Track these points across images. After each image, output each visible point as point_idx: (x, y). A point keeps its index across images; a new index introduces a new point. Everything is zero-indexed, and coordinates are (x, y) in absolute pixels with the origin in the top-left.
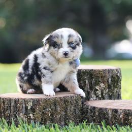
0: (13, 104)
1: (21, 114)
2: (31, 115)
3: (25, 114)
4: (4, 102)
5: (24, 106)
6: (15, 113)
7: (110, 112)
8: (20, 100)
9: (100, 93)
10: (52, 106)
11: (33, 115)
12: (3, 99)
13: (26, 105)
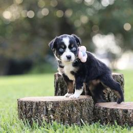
0: (34, 106)
1: (42, 115)
2: (51, 116)
3: (46, 115)
4: (25, 105)
5: (45, 108)
6: (37, 114)
7: (120, 112)
8: (41, 103)
9: (107, 96)
10: (70, 107)
11: (53, 115)
12: (25, 102)
13: (46, 107)
